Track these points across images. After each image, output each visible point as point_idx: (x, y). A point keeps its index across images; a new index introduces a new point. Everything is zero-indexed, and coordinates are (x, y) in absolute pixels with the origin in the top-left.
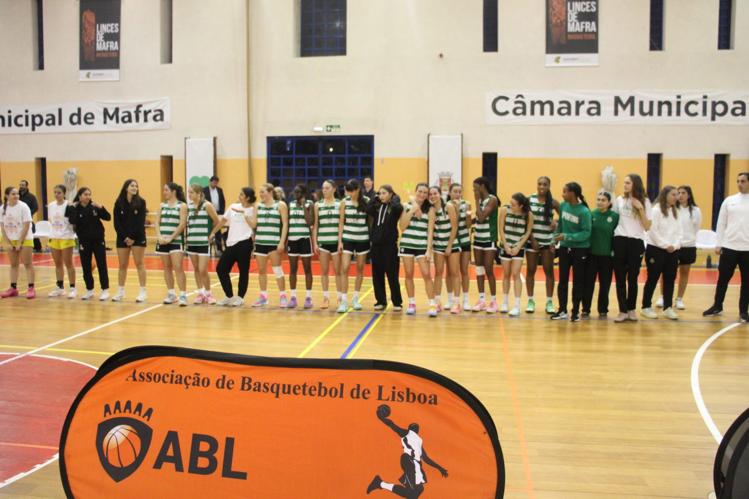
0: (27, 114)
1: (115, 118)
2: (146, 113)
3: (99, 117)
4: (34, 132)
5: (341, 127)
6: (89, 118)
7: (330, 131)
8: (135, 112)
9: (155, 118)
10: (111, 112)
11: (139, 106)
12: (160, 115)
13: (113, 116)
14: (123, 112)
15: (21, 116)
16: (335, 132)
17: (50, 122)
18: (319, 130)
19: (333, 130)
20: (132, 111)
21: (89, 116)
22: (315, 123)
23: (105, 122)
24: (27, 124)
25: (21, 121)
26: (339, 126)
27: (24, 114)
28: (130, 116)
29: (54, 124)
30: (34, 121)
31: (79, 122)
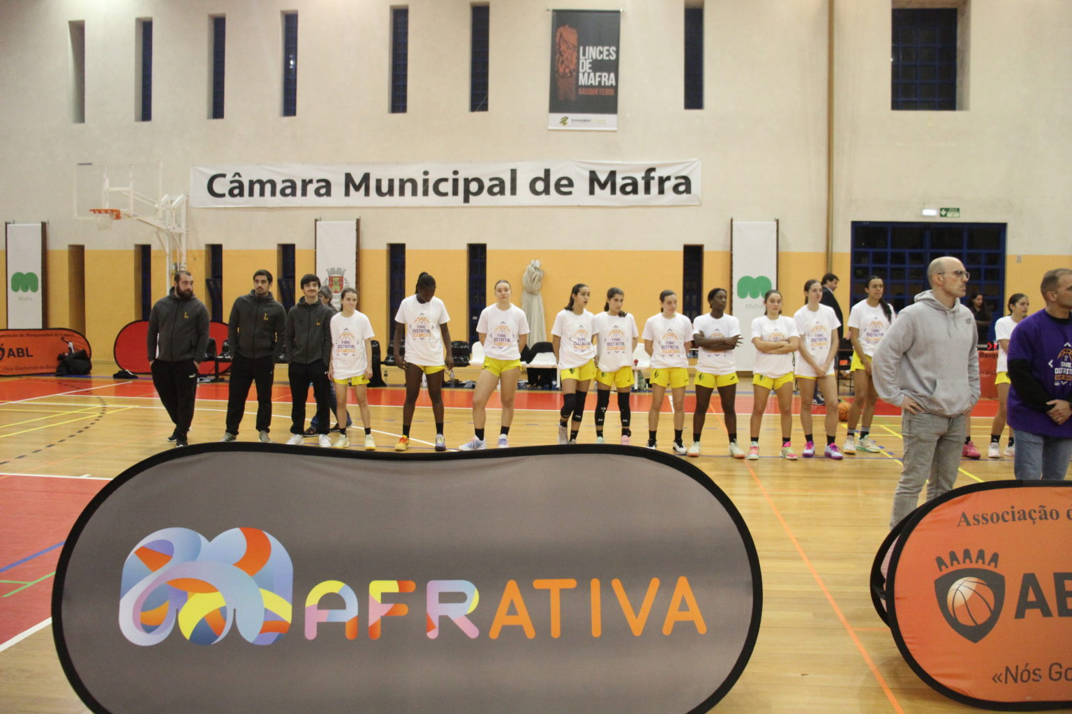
0: (455, 177)
1: (609, 186)
2: (662, 181)
3: (582, 184)
4: (466, 205)
5: (960, 210)
6: (565, 186)
7: (946, 215)
8: (643, 178)
9: (676, 189)
10: (603, 178)
11: (653, 170)
12: (684, 185)
13: (606, 183)
14: (624, 179)
15: (446, 180)
16: (952, 218)
17: (496, 190)
18: (930, 214)
19: (949, 214)
20: (639, 177)
21: (564, 182)
22: (924, 204)
23: (592, 192)
24: (455, 193)
25: (446, 187)
26: (958, 210)
27: (451, 177)
28: (635, 184)
29: (502, 192)
30: (468, 189)
31: (547, 191)
